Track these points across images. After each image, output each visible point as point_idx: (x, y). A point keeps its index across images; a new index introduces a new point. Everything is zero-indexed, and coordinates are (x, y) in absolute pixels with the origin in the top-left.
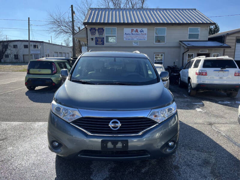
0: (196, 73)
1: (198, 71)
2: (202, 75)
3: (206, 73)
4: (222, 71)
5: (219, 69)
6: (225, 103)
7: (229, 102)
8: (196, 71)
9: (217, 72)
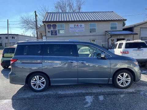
0: (121, 52)
1: (122, 51)
2: (125, 53)
3: (128, 52)
4: (139, 50)
5: (137, 49)
6: (143, 72)
7: (145, 72)
8: (121, 50)
9: (135, 51)
